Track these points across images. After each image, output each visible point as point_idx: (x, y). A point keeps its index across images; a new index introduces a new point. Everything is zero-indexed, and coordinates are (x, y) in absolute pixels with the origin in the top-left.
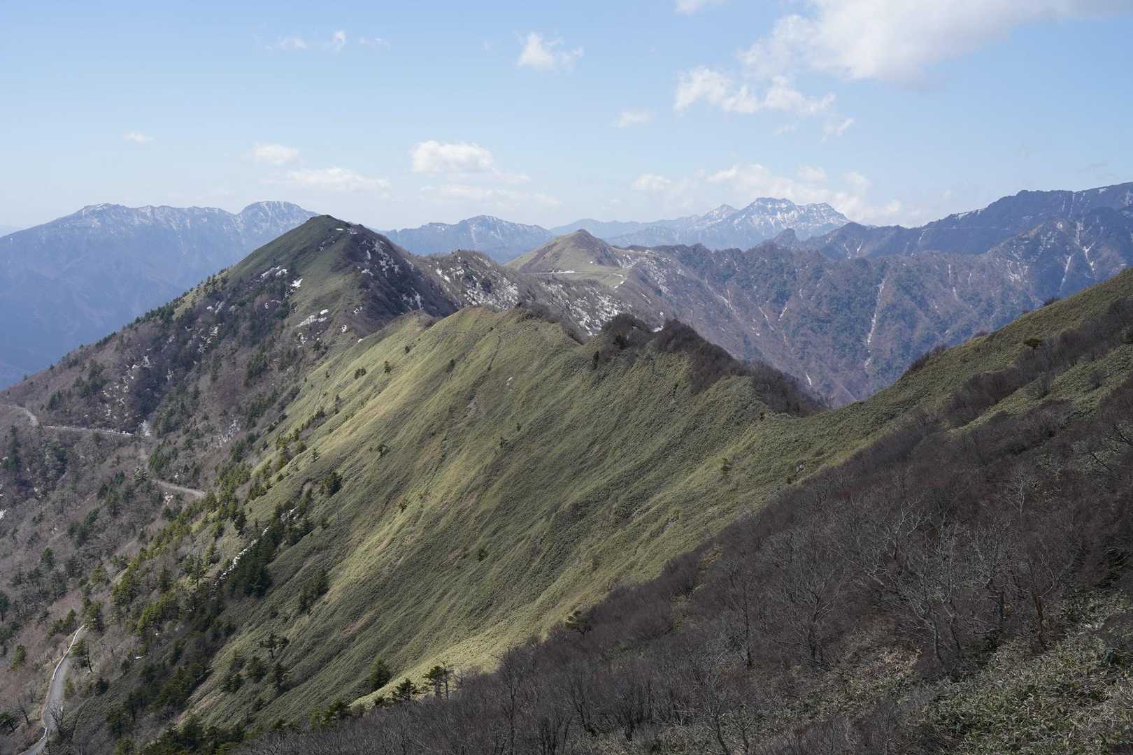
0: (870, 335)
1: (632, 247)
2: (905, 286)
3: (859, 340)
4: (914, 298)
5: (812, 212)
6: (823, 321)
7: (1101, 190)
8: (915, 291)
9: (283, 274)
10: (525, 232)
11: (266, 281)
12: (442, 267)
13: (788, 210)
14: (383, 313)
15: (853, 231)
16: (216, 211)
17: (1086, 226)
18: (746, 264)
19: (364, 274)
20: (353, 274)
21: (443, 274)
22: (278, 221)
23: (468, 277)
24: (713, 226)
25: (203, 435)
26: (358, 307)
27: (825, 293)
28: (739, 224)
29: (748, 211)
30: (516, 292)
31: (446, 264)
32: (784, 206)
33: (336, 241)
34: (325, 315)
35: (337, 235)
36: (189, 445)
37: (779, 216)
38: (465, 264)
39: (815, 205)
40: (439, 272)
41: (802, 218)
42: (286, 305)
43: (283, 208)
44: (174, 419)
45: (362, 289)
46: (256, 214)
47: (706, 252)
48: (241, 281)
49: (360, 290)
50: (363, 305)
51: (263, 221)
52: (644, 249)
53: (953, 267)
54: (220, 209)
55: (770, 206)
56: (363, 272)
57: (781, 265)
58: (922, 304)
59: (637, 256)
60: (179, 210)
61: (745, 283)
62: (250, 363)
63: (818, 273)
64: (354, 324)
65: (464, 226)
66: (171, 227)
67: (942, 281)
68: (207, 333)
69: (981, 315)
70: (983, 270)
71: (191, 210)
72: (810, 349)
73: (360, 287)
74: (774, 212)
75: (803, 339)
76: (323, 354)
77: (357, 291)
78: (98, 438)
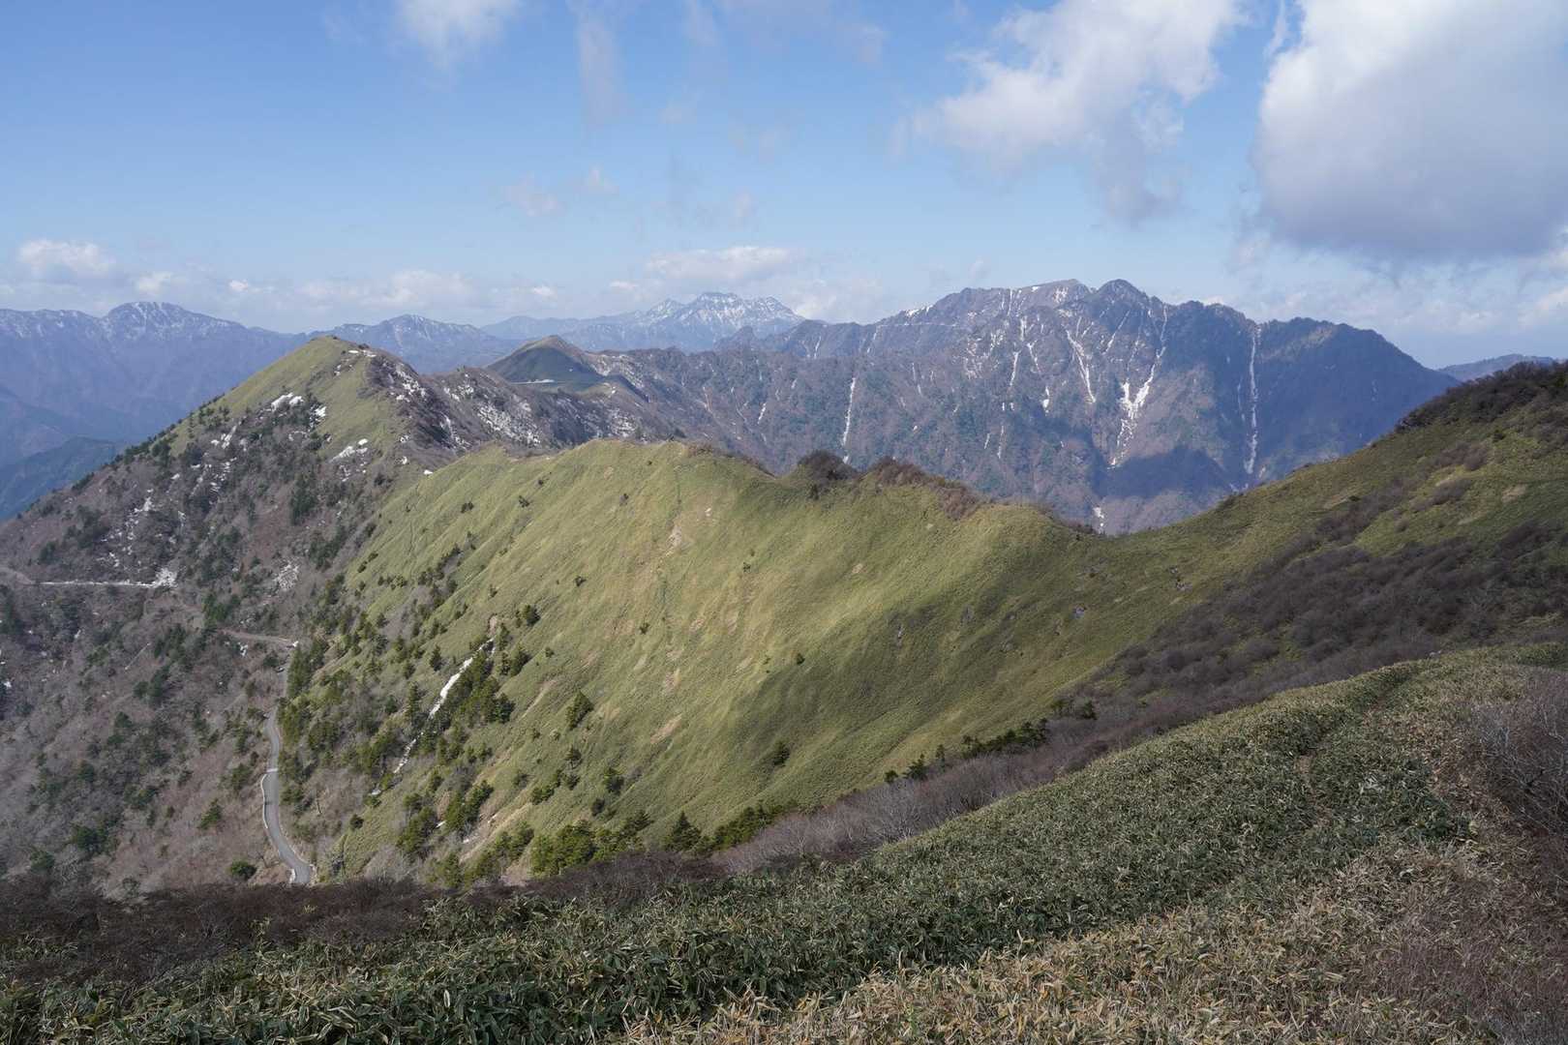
0: (846, 433)
1: (605, 352)
2: (875, 384)
3: (835, 439)
4: (883, 396)
5: (759, 306)
6: (800, 422)
7: (1035, 288)
8: (884, 389)
9: (299, 402)
10: (458, 332)
11: (279, 410)
12: (449, 385)
13: (736, 304)
14: (429, 441)
15: (808, 329)
16: (75, 314)
17: (1029, 324)
18: (722, 367)
19: (400, 401)
20: (387, 400)
21: (452, 392)
22: (157, 325)
23: (479, 395)
24: (659, 323)
25: (261, 580)
26: (402, 435)
27: (800, 394)
28: (687, 320)
29: (695, 306)
30: (529, 409)
31: (454, 382)
32: (730, 300)
33: (353, 364)
34: (364, 446)
35: (353, 358)
36: (249, 592)
37: (726, 311)
38: (474, 381)
39: (762, 300)
40: (447, 391)
41: (750, 313)
42: (315, 436)
43: (161, 309)
44: (215, 565)
45: (403, 417)
46: (127, 317)
47: (680, 355)
48: (248, 411)
49: (400, 419)
50: (408, 434)
51: (136, 324)
52: (617, 354)
53: (916, 365)
54: (78, 312)
55: (716, 301)
56: (398, 398)
57: (756, 366)
58: (891, 401)
59: (612, 361)
60: (25, 314)
61: (723, 385)
62: (292, 500)
63: (792, 375)
64: (415, 456)
65: (387, 327)
66: (16, 334)
67: (906, 379)
68: (218, 470)
69: (945, 411)
70: (944, 367)
71: (42, 314)
72: (790, 450)
73: (400, 415)
74: (721, 307)
75: (784, 440)
76: (388, 487)
77: (397, 419)
78: (114, 592)
